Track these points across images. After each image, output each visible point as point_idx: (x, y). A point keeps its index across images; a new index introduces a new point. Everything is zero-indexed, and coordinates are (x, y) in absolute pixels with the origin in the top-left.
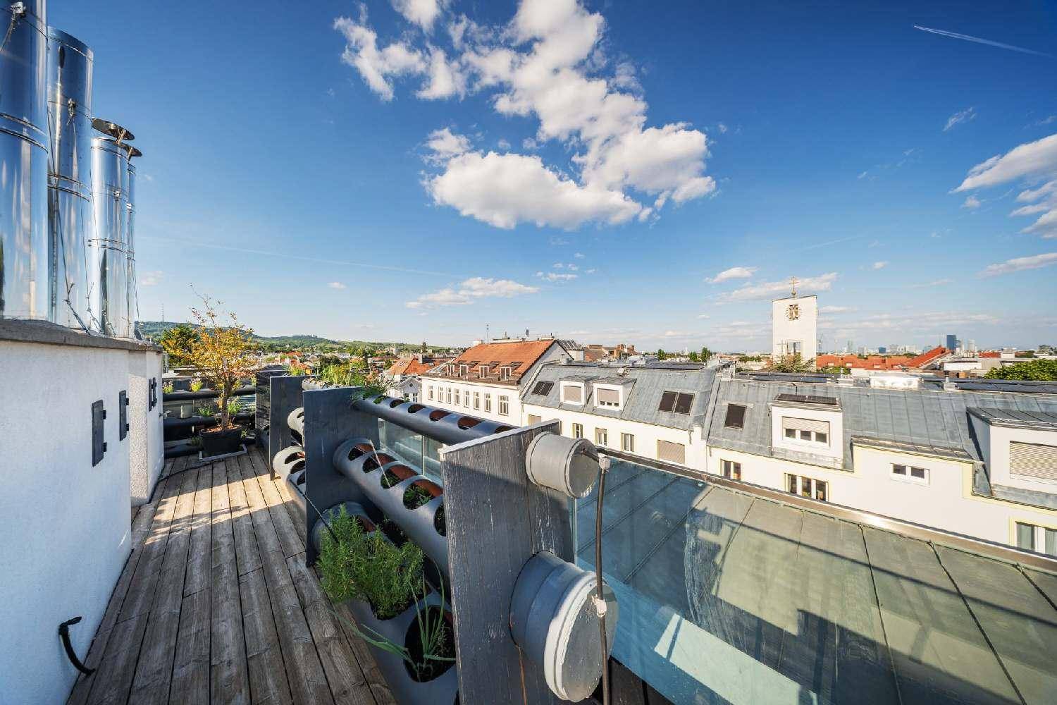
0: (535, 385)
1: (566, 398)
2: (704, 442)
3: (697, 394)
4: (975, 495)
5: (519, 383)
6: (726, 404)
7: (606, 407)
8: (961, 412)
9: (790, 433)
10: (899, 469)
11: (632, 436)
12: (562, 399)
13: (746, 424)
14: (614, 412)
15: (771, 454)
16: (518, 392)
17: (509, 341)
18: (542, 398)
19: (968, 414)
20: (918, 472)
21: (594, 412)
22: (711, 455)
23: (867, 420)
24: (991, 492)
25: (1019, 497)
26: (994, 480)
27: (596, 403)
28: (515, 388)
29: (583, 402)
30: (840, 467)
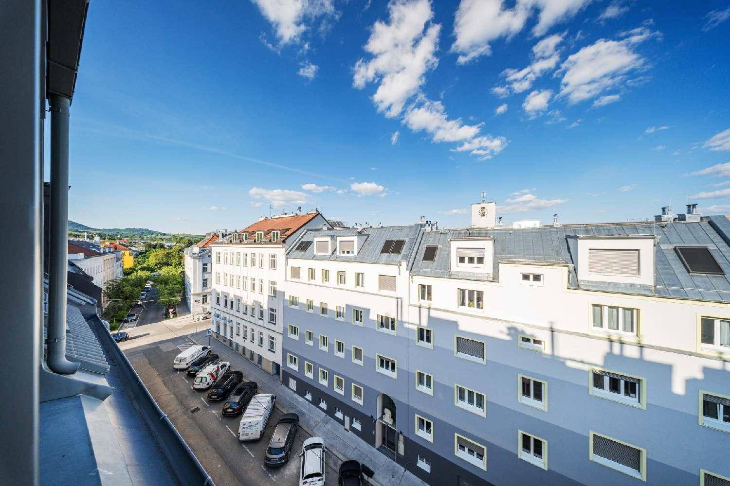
0: (298, 244)
1: (318, 251)
2: (408, 272)
3: (407, 240)
4: (569, 288)
5: (284, 242)
6: (425, 246)
7: (346, 255)
8: (563, 239)
9: (462, 260)
10: (526, 277)
11: (363, 274)
12: (315, 253)
13: (436, 258)
14: (350, 258)
15: (450, 276)
16: (284, 249)
17: (286, 216)
18: (302, 253)
19: (566, 239)
20: (537, 278)
21: (337, 259)
22: (412, 282)
23: (509, 249)
24: (578, 286)
25: (593, 287)
26: (580, 277)
27: (338, 252)
28: (281, 246)
29: (330, 253)
30: (491, 279)
